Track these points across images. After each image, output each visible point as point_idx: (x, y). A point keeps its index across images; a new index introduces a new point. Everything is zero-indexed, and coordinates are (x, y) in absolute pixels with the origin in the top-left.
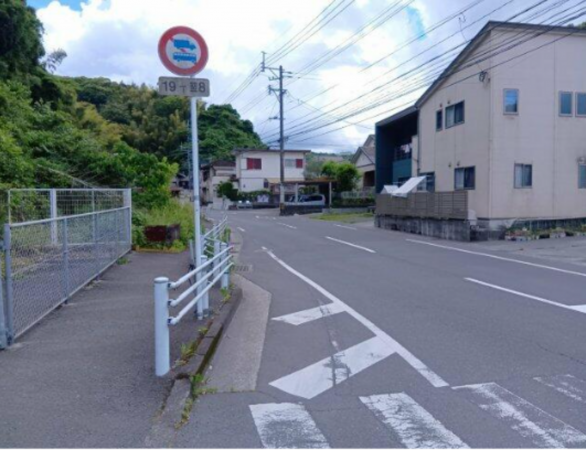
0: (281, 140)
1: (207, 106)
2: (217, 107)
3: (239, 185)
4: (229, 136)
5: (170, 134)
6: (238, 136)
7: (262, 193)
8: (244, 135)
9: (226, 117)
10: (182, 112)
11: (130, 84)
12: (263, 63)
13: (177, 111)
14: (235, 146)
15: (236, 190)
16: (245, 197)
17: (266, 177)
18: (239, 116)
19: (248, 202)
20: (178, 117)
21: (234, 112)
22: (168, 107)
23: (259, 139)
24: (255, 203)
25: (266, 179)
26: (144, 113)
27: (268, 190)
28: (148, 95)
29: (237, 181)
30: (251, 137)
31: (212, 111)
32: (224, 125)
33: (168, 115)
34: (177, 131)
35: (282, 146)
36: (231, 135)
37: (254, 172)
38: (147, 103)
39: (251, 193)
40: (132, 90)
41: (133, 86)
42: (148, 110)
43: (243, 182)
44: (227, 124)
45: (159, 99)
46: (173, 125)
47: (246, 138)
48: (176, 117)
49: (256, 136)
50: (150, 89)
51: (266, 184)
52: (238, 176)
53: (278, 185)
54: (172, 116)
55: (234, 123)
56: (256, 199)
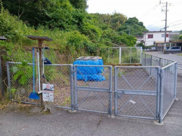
0: (165, 28)
1: (128, 18)
2: (131, 18)
3: (145, 44)
4: (135, 27)
5: (116, 28)
6: (138, 27)
7: (153, 46)
8: (140, 27)
9: (134, 21)
10: (120, 21)
11: (105, 14)
12: (160, 2)
13: (118, 21)
14: (137, 31)
15: (144, 45)
16: (147, 48)
17: (155, 40)
18: (138, 20)
19: (148, 49)
20: (119, 23)
21: (137, 19)
22: (116, 20)
23: (145, 28)
24: (151, 50)
25: (154, 42)
26: (109, 22)
27: (155, 45)
28: (110, 17)
29: (144, 42)
30: (142, 27)
31: (130, 20)
32: (133, 24)
33: (116, 23)
34: (118, 27)
35: (166, 30)
36: (136, 27)
37: (150, 39)
38: (109, 19)
39: (149, 46)
40: (105, 16)
41: (106, 14)
42: (110, 21)
43: (146, 43)
44: (134, 23)
45: (113, 18)
46: (117, 25)
47: (141, 28)
48: (118, 23)
49: (144, 27)
50: (110, 15)
51: (154, 43)
52: (144, 41)
53: (163, 43)
54: (117, 22)
55: (136, 23)
56: (151, 48)
